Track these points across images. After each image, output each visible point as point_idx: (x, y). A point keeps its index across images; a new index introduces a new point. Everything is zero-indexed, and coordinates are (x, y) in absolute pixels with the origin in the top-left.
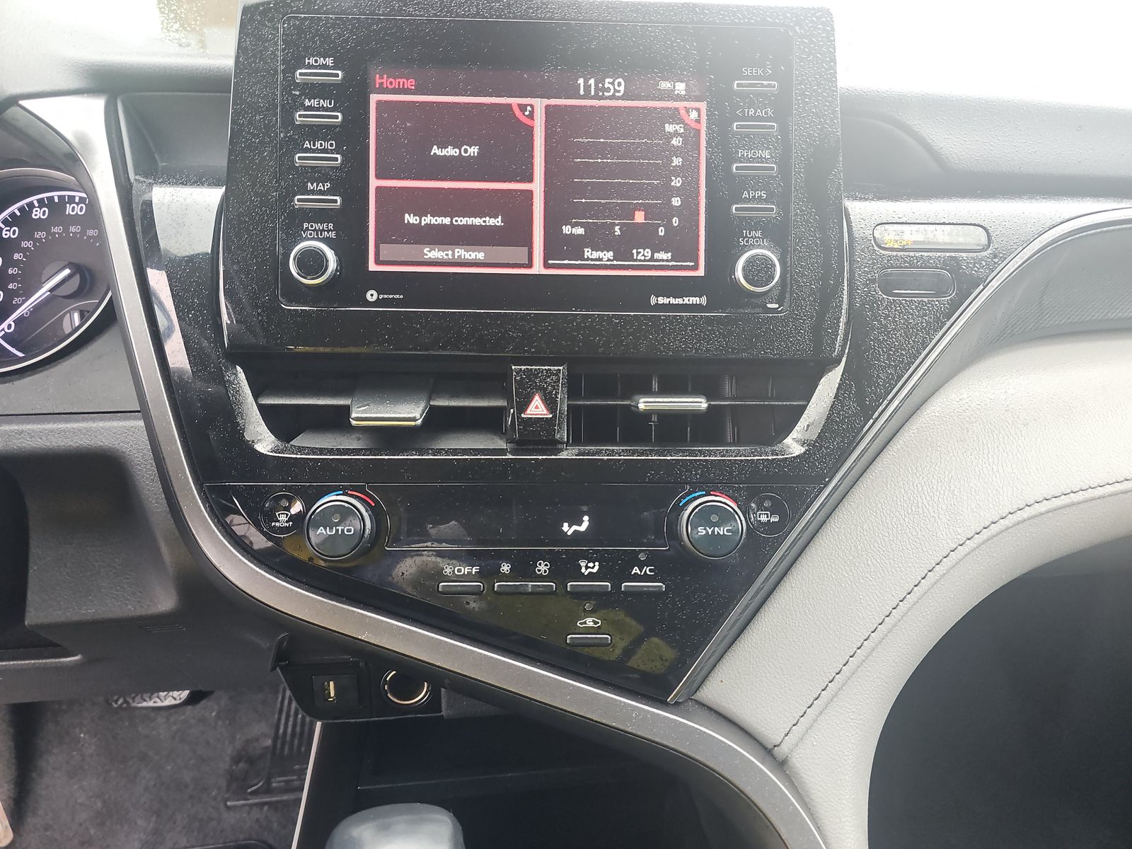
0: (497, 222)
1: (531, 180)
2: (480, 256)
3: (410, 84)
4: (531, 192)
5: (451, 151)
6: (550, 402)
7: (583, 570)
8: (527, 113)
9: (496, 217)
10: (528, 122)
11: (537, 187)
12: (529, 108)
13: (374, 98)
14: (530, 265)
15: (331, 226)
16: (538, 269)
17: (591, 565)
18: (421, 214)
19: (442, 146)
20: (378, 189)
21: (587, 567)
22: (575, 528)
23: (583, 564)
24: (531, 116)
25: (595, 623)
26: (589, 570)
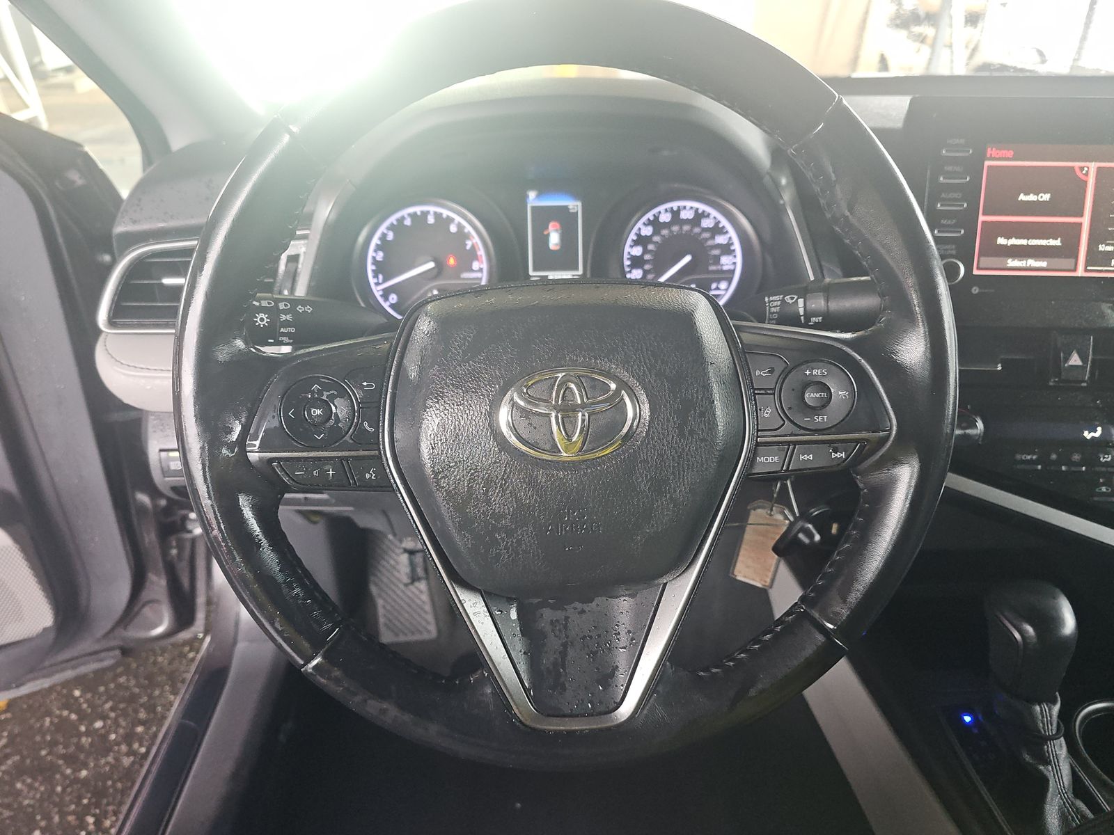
0: (1058, 242)
1: (1082, 215)
2: (1044, 264)
3: (1010, 154)
4: (1080, 224)
5: (1032, 198)
6: (1083, 358)
7: (1101, 459)
8: (1084, 172)
9: (1057, 239)
10: (1084, 178)
11: (1086, 221)
12: (1086, 169)
13: (987, 163)
14: (1075, 270)
15: (954, 247)
16: (1080, 272)
17: (1106, 456)
18: (1008, 238)
19: (1027, 194)
20: (983, 222)
21: (1104, 458)
22: (1093, 434)
23: (1101, 456)
24: (1087, 174)
25: (1107, 490)
26: (1105, 459)
